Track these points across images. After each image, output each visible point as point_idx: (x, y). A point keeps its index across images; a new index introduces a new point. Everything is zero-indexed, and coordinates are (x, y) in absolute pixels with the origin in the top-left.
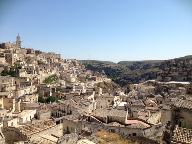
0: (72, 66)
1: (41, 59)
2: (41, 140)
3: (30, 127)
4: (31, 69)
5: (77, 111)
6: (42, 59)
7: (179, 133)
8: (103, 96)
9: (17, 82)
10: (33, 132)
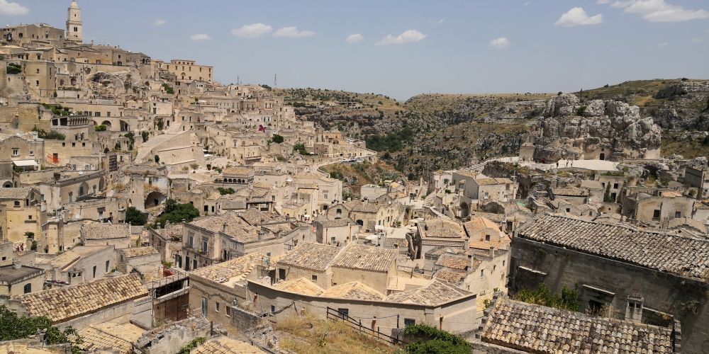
0: (250, 106)
1: (146, 80)
2: (93, 338)
3: (58, 298)
4: (109, 113)
5: (246, 251)
6: (147, 83)
7: (502, 317)
8: (341, 208)
9: (59, 157)
10: (68, 312)
